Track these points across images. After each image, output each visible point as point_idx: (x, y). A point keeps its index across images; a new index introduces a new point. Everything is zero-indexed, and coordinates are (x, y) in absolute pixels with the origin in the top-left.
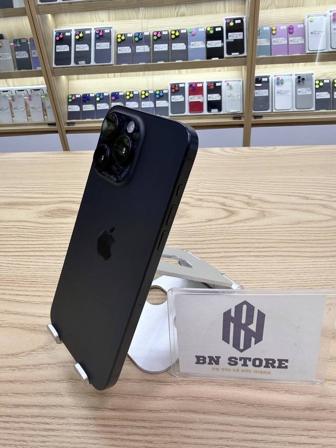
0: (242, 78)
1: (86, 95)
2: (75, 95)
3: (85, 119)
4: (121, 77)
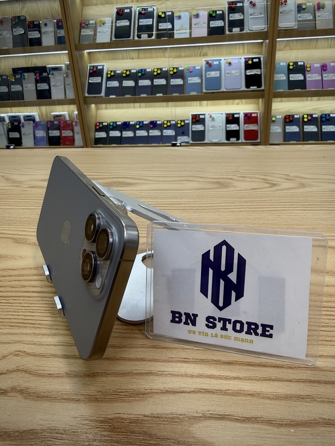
0: (259, 110)
2: (102, 123)
3: (111, 144)
4: (146, 107)
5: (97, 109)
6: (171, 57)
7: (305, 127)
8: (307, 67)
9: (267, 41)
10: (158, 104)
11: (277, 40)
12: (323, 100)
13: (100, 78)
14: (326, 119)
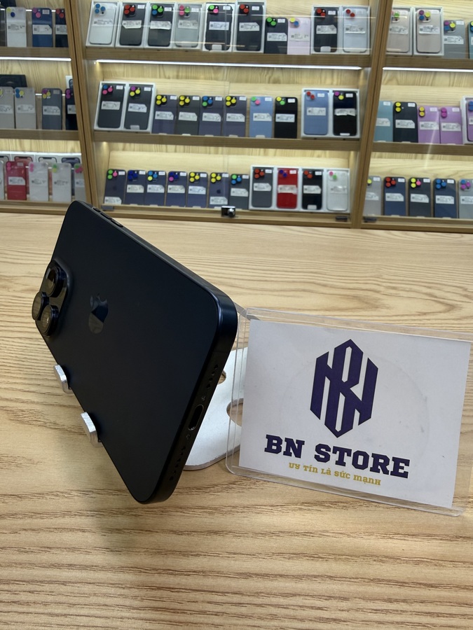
0: (348, 167)
1: (134, 171)
2: (118, 171)
3: (129, 204)
4: (184, 152)
5: (111, 149)
6: (226, 80)
7: (412, 195)
8: (420, 111)
9: (369, 69)
10: (202, 148)
11: (384, 69)
12: (438, 159)
13: (119, 103)
14: (441, 186)
